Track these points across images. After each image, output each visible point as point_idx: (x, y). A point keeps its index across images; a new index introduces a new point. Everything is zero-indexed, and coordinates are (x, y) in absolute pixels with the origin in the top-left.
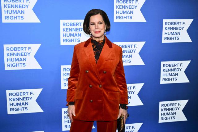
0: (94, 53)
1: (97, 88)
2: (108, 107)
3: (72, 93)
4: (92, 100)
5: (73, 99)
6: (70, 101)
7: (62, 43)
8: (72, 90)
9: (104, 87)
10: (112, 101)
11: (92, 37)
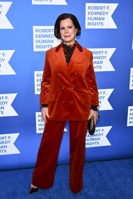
0: (65, 57)
1: (69, 90)
2: (79, 108)
3: (45, 96)
4: (64, 102)
5: (46, 102)
6: (43, 104)
7: (35, 50)
8: (44, 93)
9: (75, 89)
10: (83, 103)
11: (63, 42)
